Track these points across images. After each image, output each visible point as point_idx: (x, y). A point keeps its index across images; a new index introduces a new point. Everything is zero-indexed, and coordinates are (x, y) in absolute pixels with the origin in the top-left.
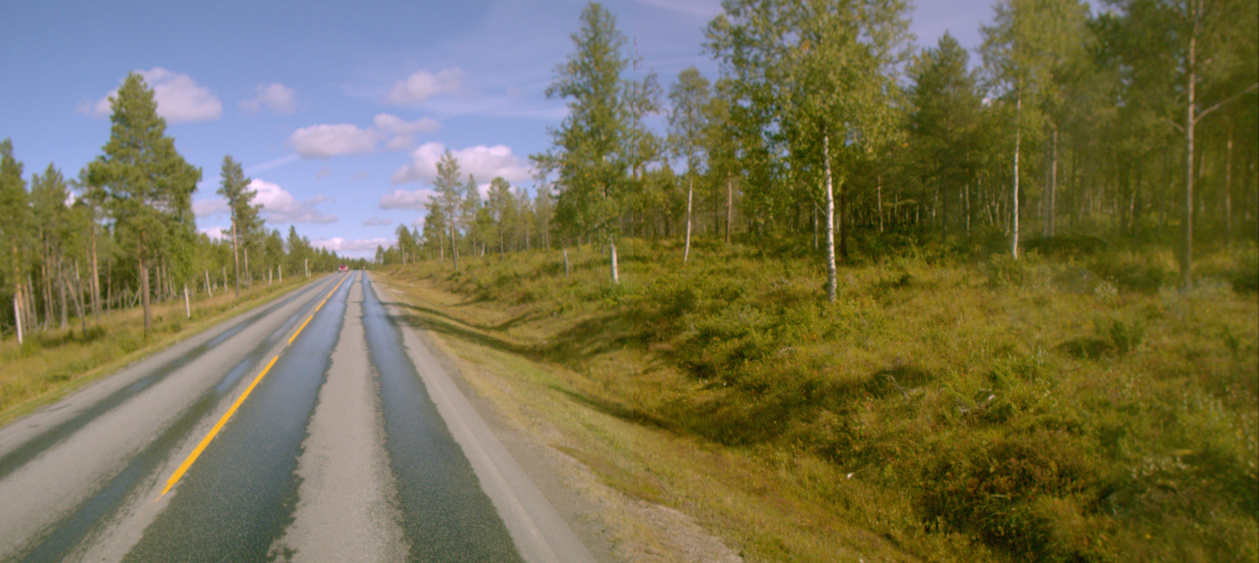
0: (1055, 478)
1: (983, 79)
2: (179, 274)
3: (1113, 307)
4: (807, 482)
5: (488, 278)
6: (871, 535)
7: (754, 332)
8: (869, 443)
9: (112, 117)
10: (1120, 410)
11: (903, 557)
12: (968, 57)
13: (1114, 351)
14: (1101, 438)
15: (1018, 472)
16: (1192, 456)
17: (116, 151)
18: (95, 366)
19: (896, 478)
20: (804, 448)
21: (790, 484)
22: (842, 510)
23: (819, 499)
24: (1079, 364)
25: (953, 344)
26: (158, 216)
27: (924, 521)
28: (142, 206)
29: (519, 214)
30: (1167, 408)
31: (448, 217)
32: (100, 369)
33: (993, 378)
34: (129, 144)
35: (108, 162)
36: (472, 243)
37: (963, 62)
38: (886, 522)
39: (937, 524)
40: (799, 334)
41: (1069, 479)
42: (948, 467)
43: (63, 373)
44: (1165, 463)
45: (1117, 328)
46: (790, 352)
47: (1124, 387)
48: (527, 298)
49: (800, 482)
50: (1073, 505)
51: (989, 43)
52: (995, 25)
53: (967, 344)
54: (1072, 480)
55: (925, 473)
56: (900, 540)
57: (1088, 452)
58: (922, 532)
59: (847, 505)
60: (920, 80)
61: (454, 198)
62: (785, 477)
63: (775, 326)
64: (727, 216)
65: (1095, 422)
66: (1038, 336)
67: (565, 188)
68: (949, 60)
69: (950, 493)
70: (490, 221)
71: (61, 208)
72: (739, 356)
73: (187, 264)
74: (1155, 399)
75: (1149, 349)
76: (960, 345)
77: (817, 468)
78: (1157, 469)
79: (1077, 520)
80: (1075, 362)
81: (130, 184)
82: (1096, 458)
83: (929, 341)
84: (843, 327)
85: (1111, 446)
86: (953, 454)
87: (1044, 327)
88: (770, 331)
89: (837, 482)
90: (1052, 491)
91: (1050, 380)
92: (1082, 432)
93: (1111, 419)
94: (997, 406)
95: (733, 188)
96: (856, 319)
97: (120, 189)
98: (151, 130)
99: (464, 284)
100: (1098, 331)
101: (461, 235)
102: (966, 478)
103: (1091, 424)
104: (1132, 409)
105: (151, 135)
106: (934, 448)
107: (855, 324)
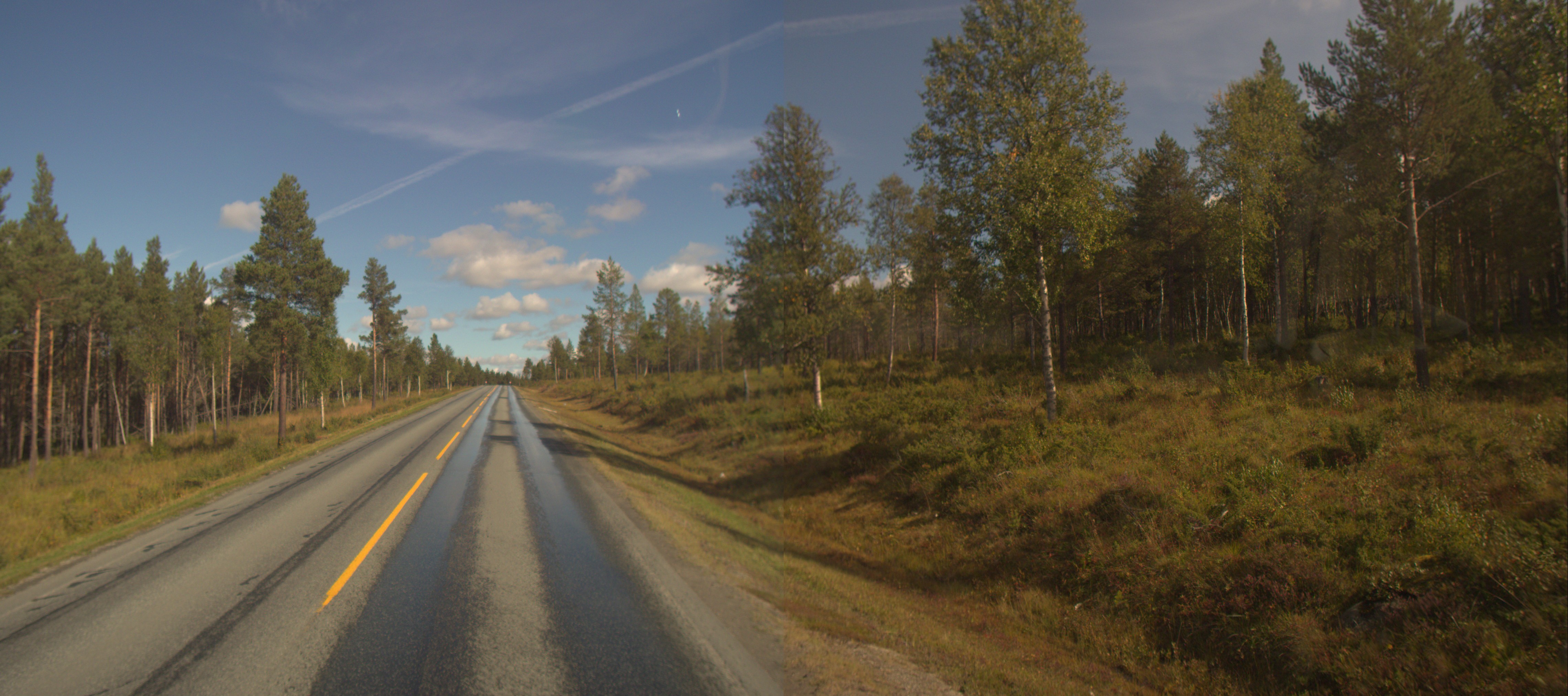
0: (1294, 594)
1: (1202, 181)
2: (316, 380)
3: (1349, 411)
4: (1030, 614)
5: (654, 399)
6: (1102, 668)
7: (967, 456)
8: (1096, 570)
9: (263, 218)
10: (1358, 518)
11: (1137, 688)
12: (1188, 158)
13: (1352, 458)
14: (1339, 549)
15: (1255, 589)
16: (1431, 560)
17: (264, 251)
18: (227, 474)
19: (1127, 605)
20: (1026, 580)
21: (1012, 619)
22: (1070, 644)
23: (1044, 634)
24: (1316, 473)
25: (1183, 459)
26: (301, 319)
27: (1158, 649)
28: (285, 308)
29: (688, 331)
30: (1406, 513)
31: (609, 330)
32: (233, 477)
33: (1226, 491)
34: (277, 245)
35: (255, 263)
36: (634, 360)
37: (1183, 163)
38: (1117, 653)
39: (1172, 650)
40: (1016, 456)
41: (1308, 594)
42: (1182, 589)
43: (195, 479)
44: (1403, 568)
45: (1352, 434)
46: (1008, 476)
47: (1362, 494)
48: (699, 424)
49: (1023, 617)
50: (1312, 619)
51: (1206, 145)
52: (1212, 127)
53: (1199, 457)
54: (1312, 595)
55: (1158, 596)
56: (1133, 671)
57: (1328, 564)
58: (1156, 661)
59: (1075, 638)
60: (1138, 182)
61: (616, 310)
62: (1006, 612)
63: (990, 449)
64: (934, 332)
65: (1333, 532)
66: (1273, 446)
67: (743, 303)
68: (1167, 161)
69: (1185, 617)
70: (656, 336)
71: (200, 308)
72: (950, 483)
73: (325, 371)
74: (1393, 505)
75: (1388, 454)
76: (1191, 460)
77: (1041, 600)
78: (1396, 576)
79: (1318, 635)
80: (1313, 471)
81: (275, 285)
82: (1335, 569)
83: (1159, 458)
84: (1064, 447)
85: (1351, 556)
86: (1187, 575)
87: (1279, 436)
88: (985, 454)
89: (1064, 614)
90: (1292, 608)
91: (1286, 490)
92: (1320, 544)
93: (1350, 528)
94: (1232, 521)
95: (940, 301)
96: (1079, 437)
97: (265, 290)
98: (300, 230)
99: (626, 406)
100: (1334, 437)
101: (622, 352)
102: (1201, 599)
103: (1329, 534)
104: (1370, 517)
105: (301, 235)
106: (1166, 571)
107: (1077, 443)
